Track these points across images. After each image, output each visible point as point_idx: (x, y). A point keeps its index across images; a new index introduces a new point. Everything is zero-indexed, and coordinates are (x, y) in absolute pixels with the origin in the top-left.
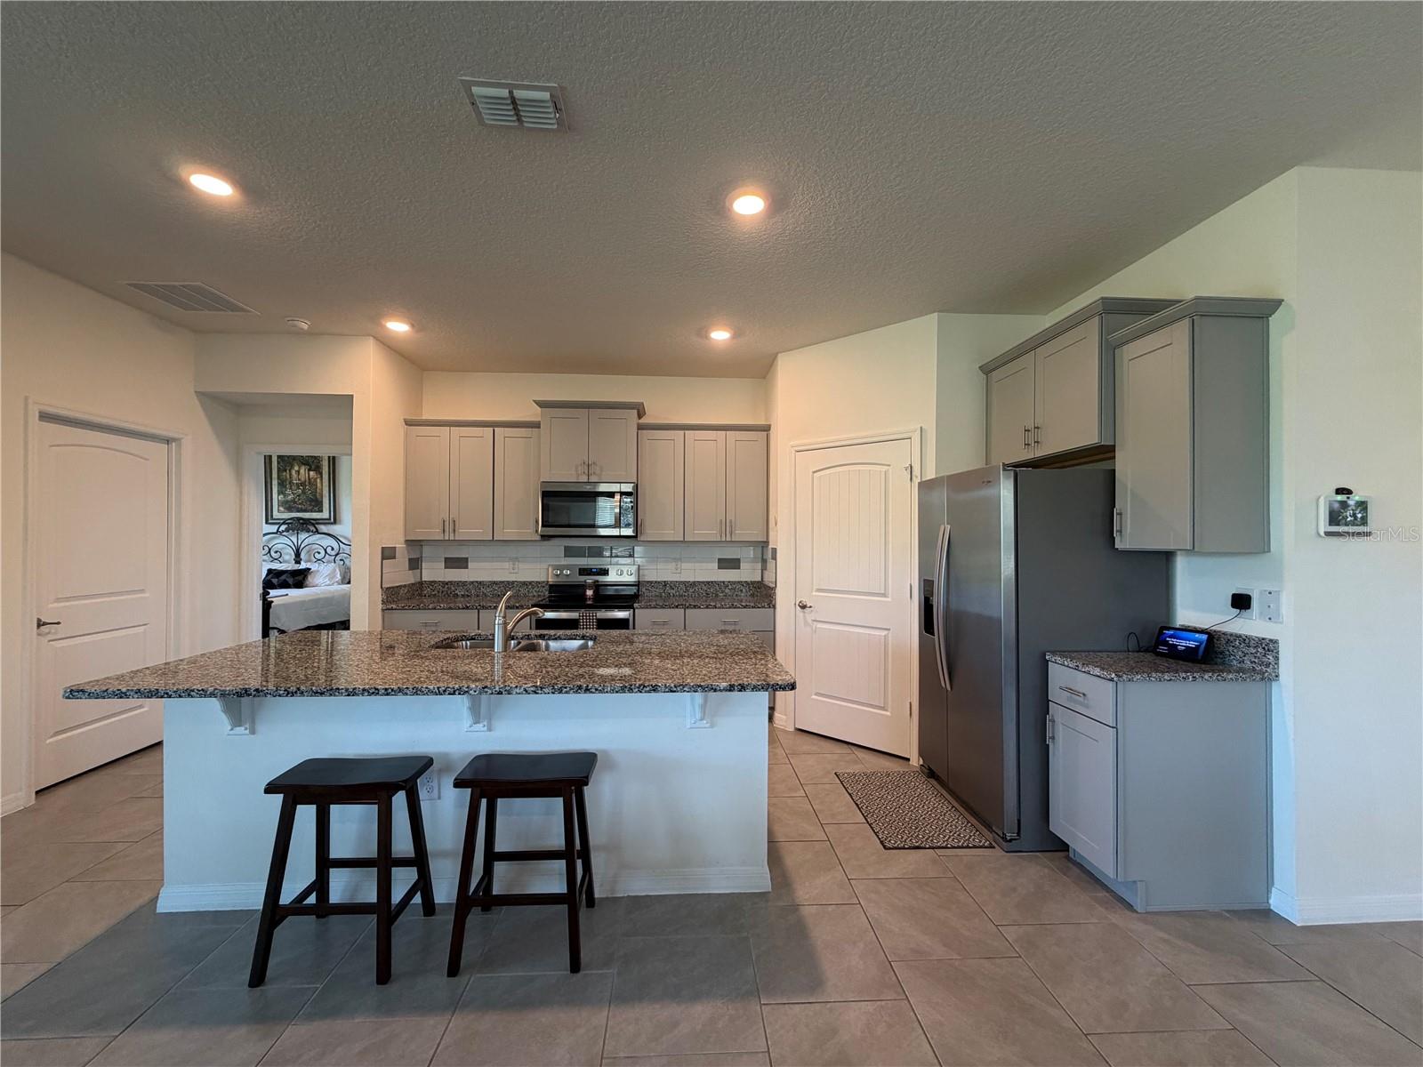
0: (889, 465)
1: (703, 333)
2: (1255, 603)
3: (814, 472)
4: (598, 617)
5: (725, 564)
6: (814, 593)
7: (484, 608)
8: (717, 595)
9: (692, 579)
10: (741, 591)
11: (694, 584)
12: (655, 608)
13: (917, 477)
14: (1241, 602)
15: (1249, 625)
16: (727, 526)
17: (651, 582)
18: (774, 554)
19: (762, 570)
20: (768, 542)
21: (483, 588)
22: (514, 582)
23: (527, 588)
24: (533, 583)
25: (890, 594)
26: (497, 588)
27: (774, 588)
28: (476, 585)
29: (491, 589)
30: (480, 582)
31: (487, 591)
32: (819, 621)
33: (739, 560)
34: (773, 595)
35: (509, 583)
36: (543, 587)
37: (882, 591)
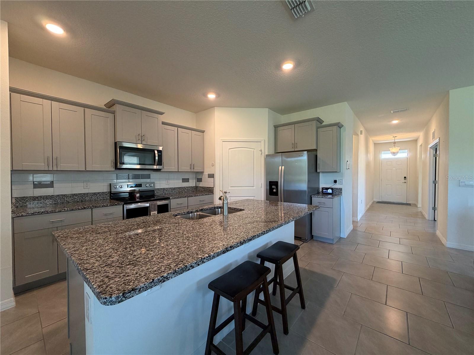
0: (254, 149)
1: (205, 95)
2: (338, 182)
3: (229, 149)
4: (158, 205)
5: (185, 180)
6: (229, 188)
7: (96, 207)
8: (182, 192)
9: (173, 187)
10: (190, 190)
11: (174, 189)
12: (178, 198)
13: (263, 153)
14: (335, 182)
15: (337, 186)
16: (192, 166)
17: (158, 189)
18: (211, 176)
19: (196, 182)
20: (203, 172)
21: (67, 198)
22: (88, 194)
23: (97, 196)
24: (100, 193)
25: (255, 186)
26: (76, 198)
27: (213, 188)
28: (61, 197)
29: (73, 199)
30: (64, 195)
31: (69, 200)
32: (231, 197)
33: (189, 179)
34: (213, 190)
35: (84, 194)
36: (106, 195)
37: (253, 186)
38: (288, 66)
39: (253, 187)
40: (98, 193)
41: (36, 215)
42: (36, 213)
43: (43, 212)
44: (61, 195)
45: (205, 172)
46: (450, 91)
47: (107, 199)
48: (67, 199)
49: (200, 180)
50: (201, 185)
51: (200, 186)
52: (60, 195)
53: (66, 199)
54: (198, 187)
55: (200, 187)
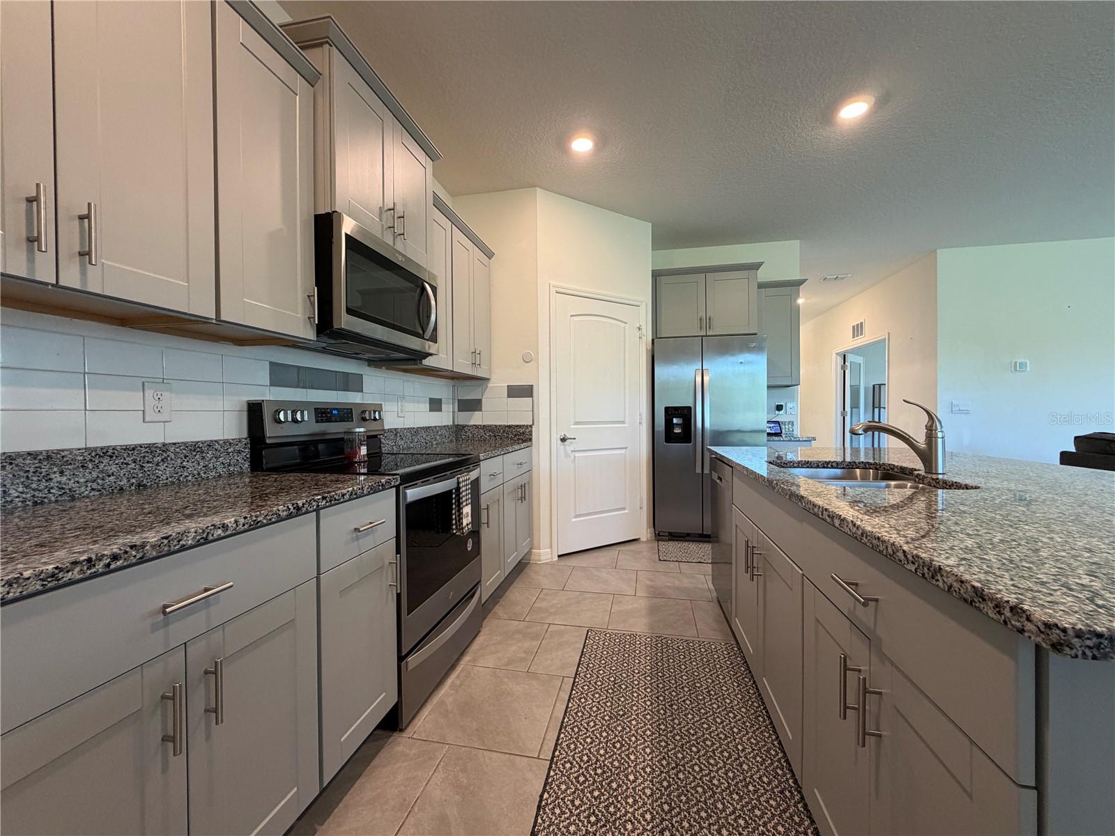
2: (784, 408)
3: (572, 316)
5: (435, 405)
6: (572, 426)
8: (432, 444)
10: (446, 437)
11: (417, 432)
14: (779, 408)
15: (783, 417)
16: (476, 357)
17: (388, 430)
18: (523, 391)
19: (454, 412)
20: (488, 379)
21: (62, 473)
22: (165, 447)
23: (203, 458)
24: (217, 446)
25: (627, 421)
26: (114, 468)
27: (531, 426)
28: (30, 464)
29: (95, 474)
30: (49, 456)
31: (78, 481)
32: (577, 451)
33: (441, 400)
34: (531, 432)
35: (151, 448)
36: (239, 452)
37: (622, 420)
38: (854, 111)
39: (623, 422)
40: (210, 444)
41: (72, 583)
42: (75, 574)
43: (115, 557)
44: (29, 454)
45: (492, 380)
46: (938, 251)
47: (241, 474)
48: (64, 479)
49: (473, 405)
50: (477, 419)
51: (471, 423)
52: (19, 455)
53: (56, 477)
54: (464, 427)
55: (477, 427)
